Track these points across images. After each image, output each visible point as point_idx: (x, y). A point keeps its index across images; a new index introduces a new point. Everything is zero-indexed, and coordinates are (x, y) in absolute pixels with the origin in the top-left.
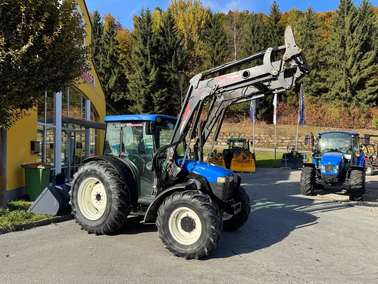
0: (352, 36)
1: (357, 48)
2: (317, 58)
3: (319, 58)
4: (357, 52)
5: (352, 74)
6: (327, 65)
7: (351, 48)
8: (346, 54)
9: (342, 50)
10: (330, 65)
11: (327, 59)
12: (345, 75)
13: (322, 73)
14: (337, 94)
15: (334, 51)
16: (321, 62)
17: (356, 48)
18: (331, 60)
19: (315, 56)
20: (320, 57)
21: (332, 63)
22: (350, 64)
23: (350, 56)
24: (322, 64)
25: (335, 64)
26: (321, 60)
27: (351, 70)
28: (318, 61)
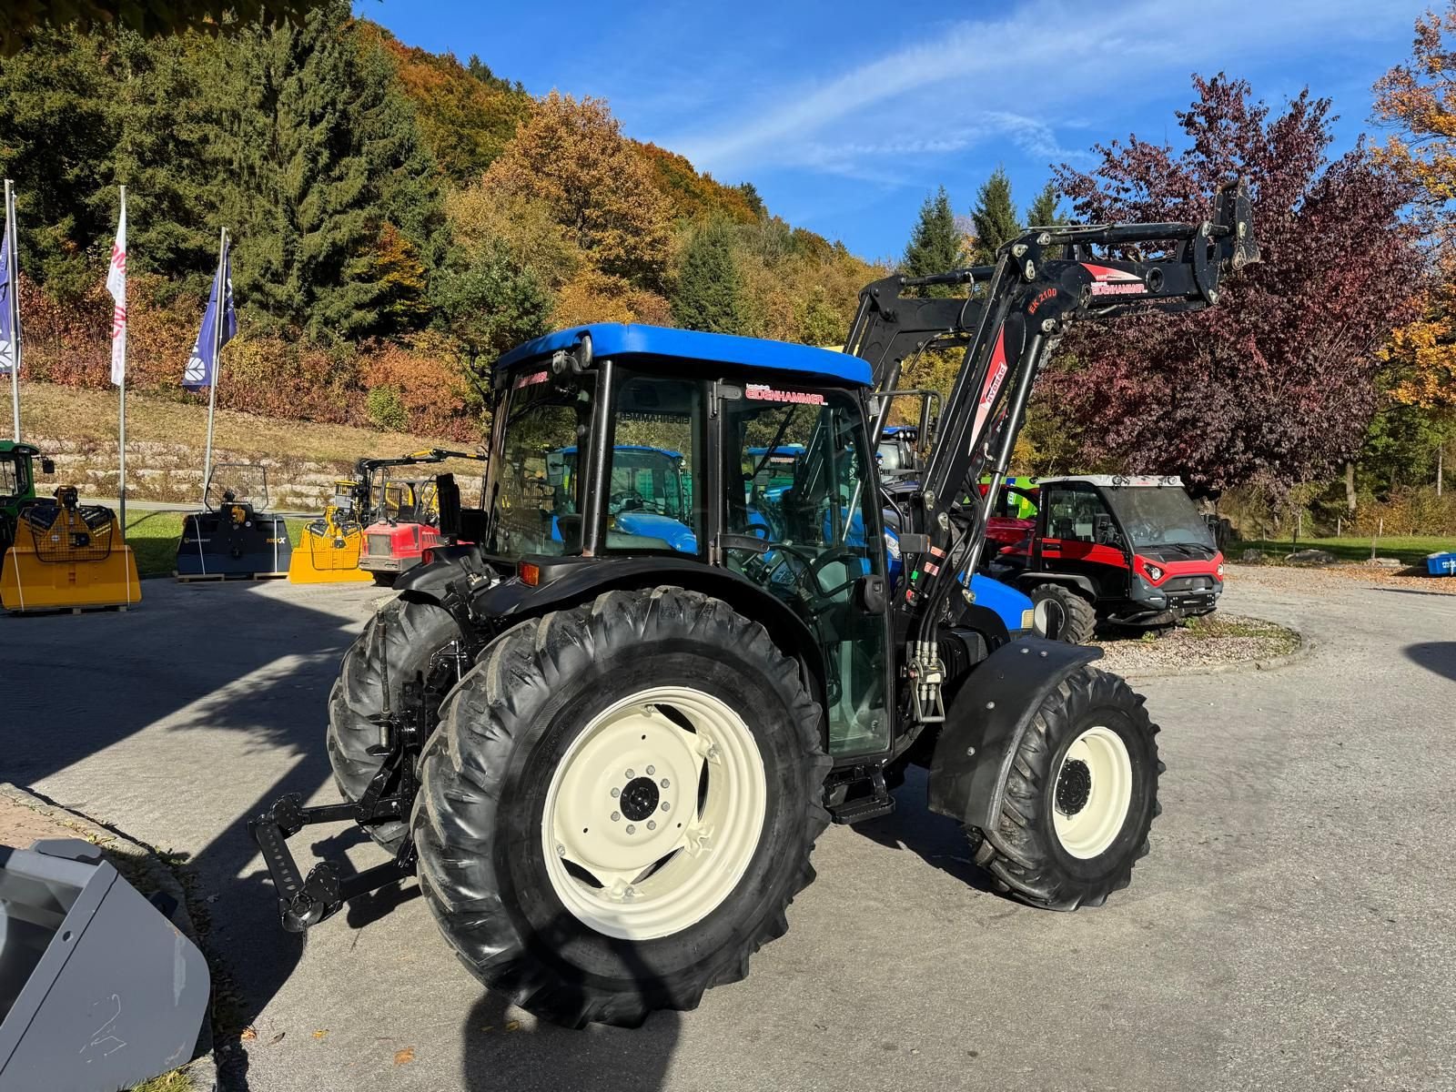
0: (300, 80)
1: (319, 133)
2: (167, 121)
3: (175, 122)
4: (319, 145)
5: (305, 221)
6: (203, 163)
7: (299, 124)
8: (282, 141)
9: (269, 121)
10: (215, 162)
11: (212, 137)
12: (281, 222)
13: (188, 189)
14: (256, 287)
15: (235, 116)
16: (185, 143)
17: (316, 129)
18: (222, 147)
19: (160, 108)
20: (179, 119)
21: (230, 162)
22: (296, 184)
23: (293, 153)
24: (184, 147)
25: (241, 167)
26: (184, 136)
27: (301, 208)
28: (172, 136)
